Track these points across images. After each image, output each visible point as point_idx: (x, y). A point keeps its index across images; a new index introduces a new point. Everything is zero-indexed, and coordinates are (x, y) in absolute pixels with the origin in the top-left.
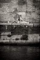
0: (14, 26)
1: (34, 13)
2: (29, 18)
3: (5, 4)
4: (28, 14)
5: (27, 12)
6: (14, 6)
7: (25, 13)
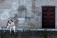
0: (4, 31)
1: (33, 18)
2: (28, 23)
3: (6, 10)
4: (27, 20)
5: (26, 18)
6: (14, 12)
7: (24, 18)
